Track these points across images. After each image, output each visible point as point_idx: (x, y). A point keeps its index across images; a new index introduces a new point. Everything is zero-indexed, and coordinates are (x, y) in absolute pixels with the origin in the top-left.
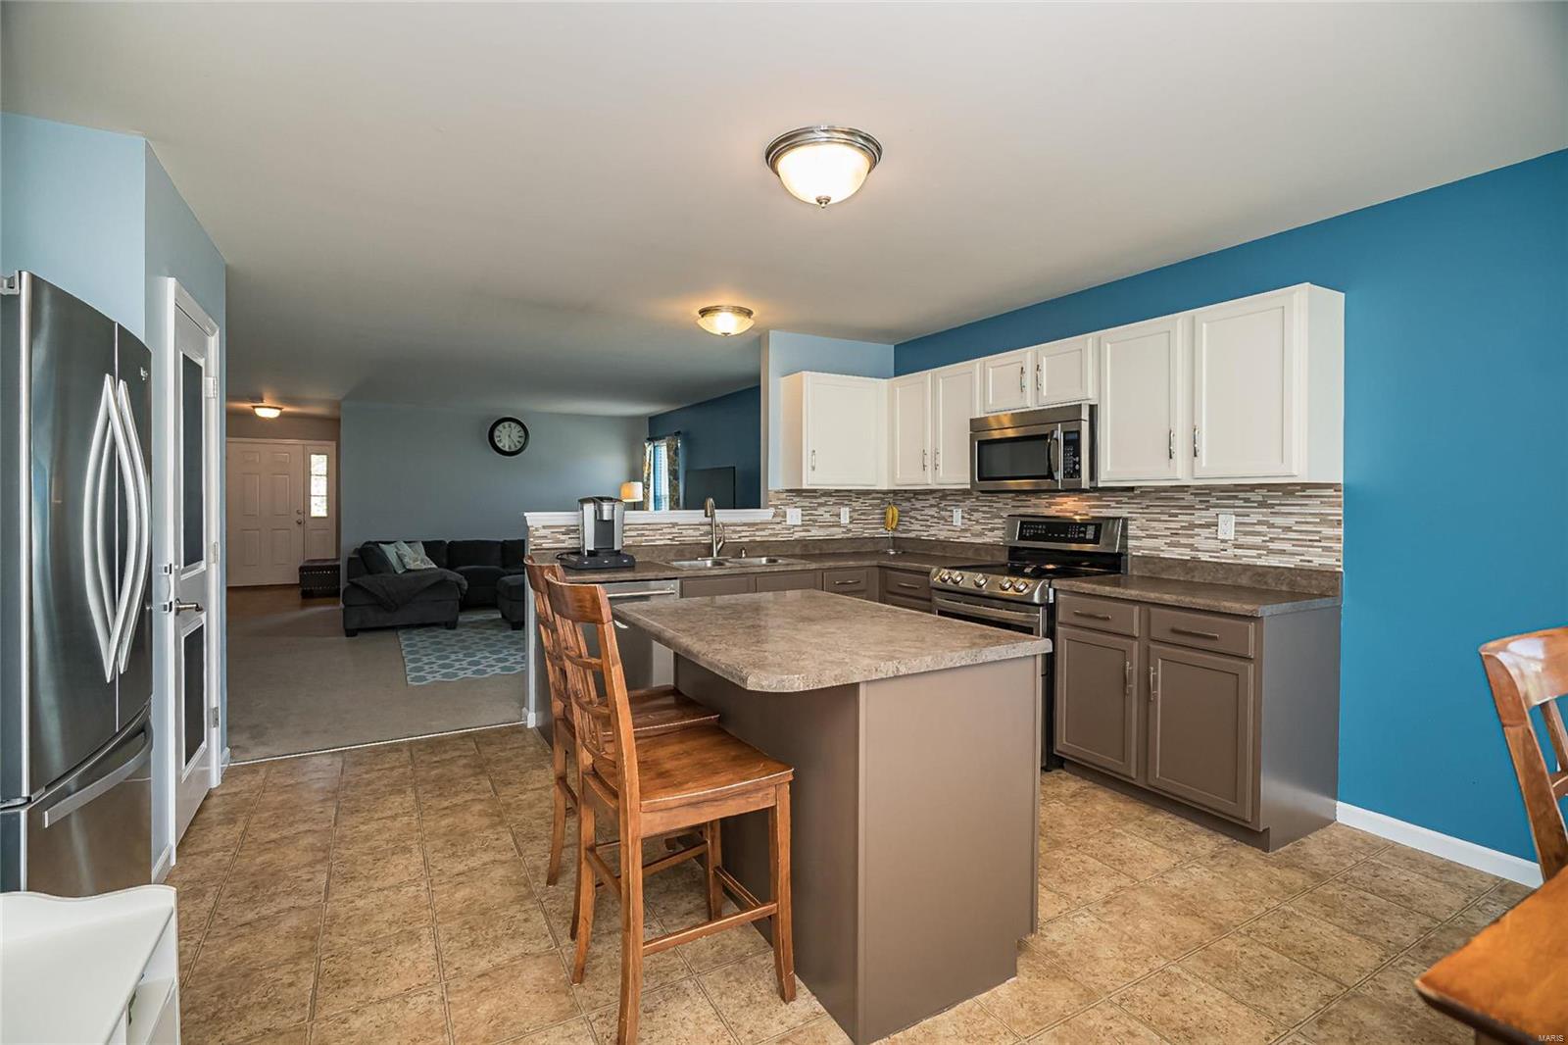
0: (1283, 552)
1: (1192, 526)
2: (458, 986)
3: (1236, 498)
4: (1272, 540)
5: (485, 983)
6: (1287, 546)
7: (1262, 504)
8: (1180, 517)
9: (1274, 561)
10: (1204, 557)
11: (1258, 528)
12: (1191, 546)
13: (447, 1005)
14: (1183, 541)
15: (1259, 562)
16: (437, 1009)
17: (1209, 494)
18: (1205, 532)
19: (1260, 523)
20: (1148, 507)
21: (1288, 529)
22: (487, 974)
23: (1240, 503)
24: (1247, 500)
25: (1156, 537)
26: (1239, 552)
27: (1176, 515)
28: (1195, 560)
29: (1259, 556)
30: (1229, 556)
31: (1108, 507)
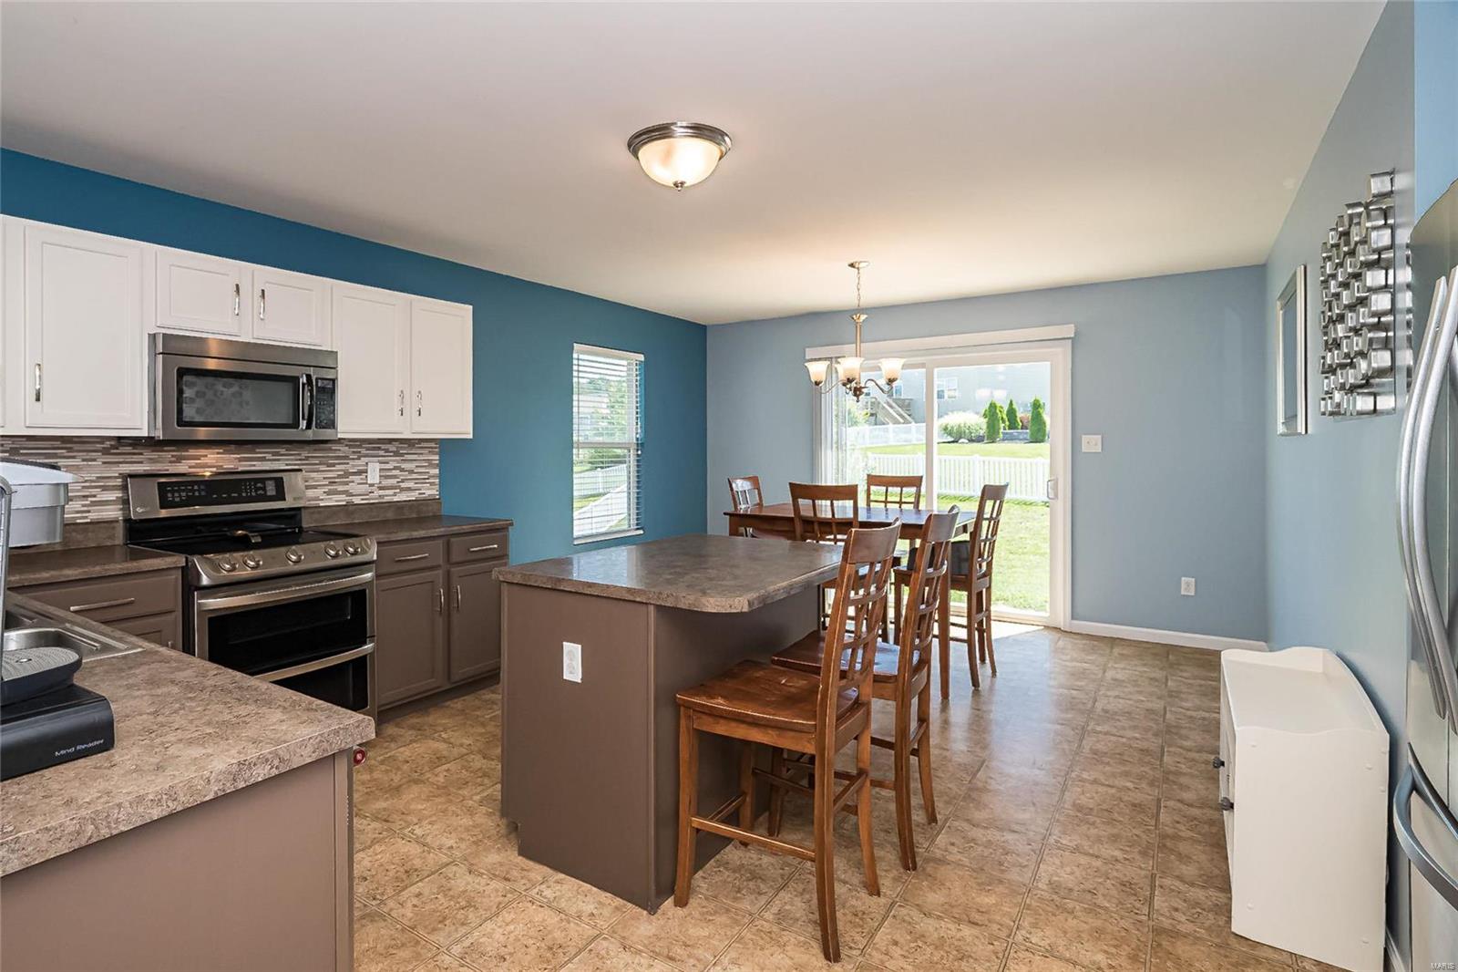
0: (409, 489)
1: (347, 474)
2: (999, 929)
3: (379, 448)
4: (403, 481)
5: (977, 917)
6: (411, 484)
7: (397, 454)
8: (338, 467)
9: (403, 497)
10: (357, 500)
11: (395, 472)
12: (346, 493)
13: (1017, 922)
14: (340, 488)
15: (396, 499)
16: (1026, 923)
17: (360, 446)
18: (357, 478)
19: (395, 468)
20: (307, 458)
21: (411, 472)
22: (970, 922)
23: (382, 453)
24: (387, 451)
25: (315, 487)
26: (382, 492)
27: (334, 465)
28: (349, 504)
29: (395, 494)
30: (375, 496)
31: (263, 459)
